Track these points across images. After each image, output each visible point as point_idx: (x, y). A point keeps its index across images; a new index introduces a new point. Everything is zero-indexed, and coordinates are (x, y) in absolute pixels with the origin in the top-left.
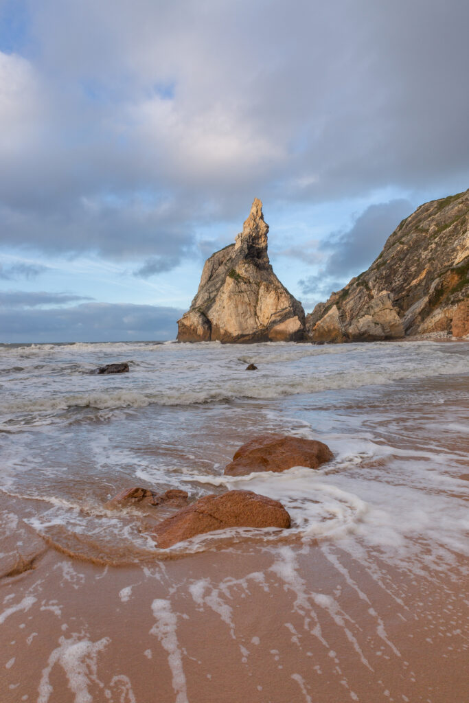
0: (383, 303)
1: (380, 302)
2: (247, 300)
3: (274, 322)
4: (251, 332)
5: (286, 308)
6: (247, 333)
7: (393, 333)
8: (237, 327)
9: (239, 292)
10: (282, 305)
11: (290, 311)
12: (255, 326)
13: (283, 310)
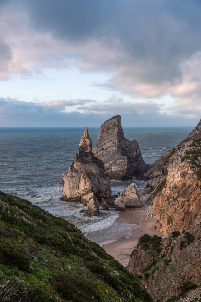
0: (131, 190)
1: (130, 189)
2: (75, 181)
3: (83, 194)
4: (76, 197)
5: (88, 188)
6: (74, 197)
7: (135, 204)
8: (69, 194)
9: (72, 177)
10: (87, 186)
11: (90, 190)
12: (78, 194)
13: (87, 189)
